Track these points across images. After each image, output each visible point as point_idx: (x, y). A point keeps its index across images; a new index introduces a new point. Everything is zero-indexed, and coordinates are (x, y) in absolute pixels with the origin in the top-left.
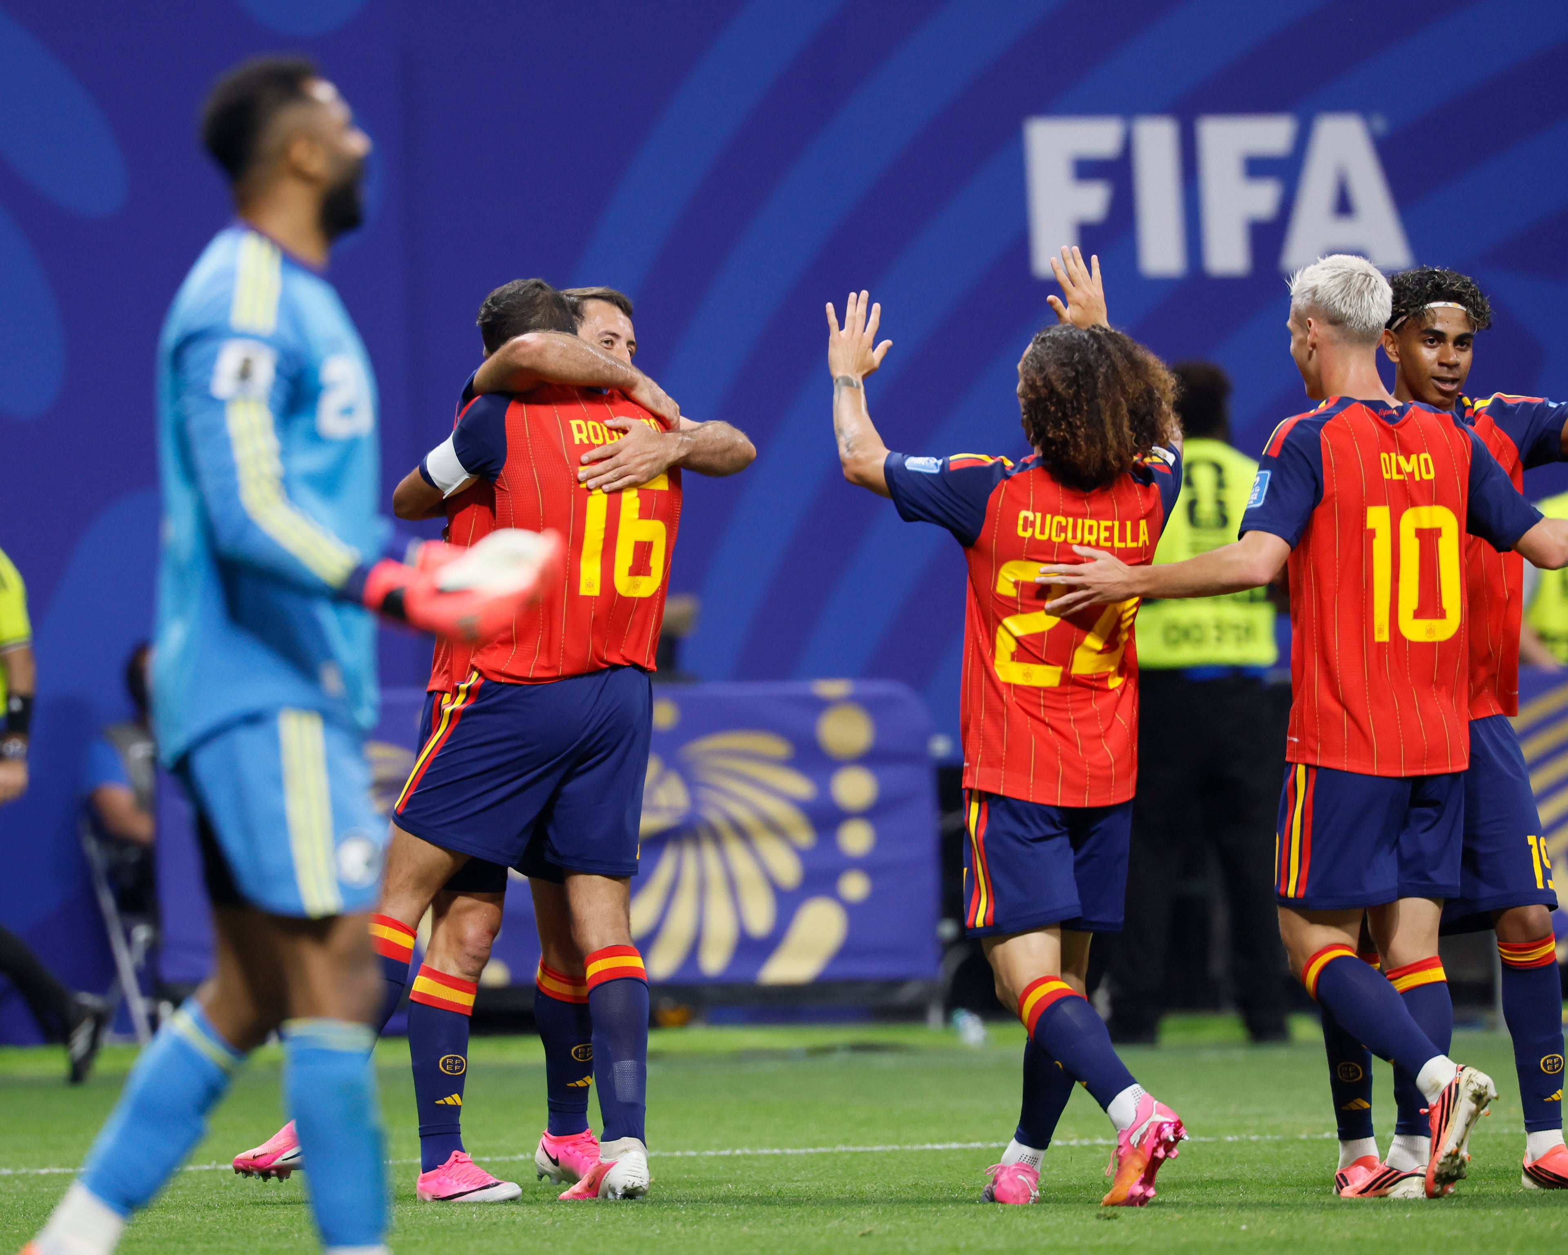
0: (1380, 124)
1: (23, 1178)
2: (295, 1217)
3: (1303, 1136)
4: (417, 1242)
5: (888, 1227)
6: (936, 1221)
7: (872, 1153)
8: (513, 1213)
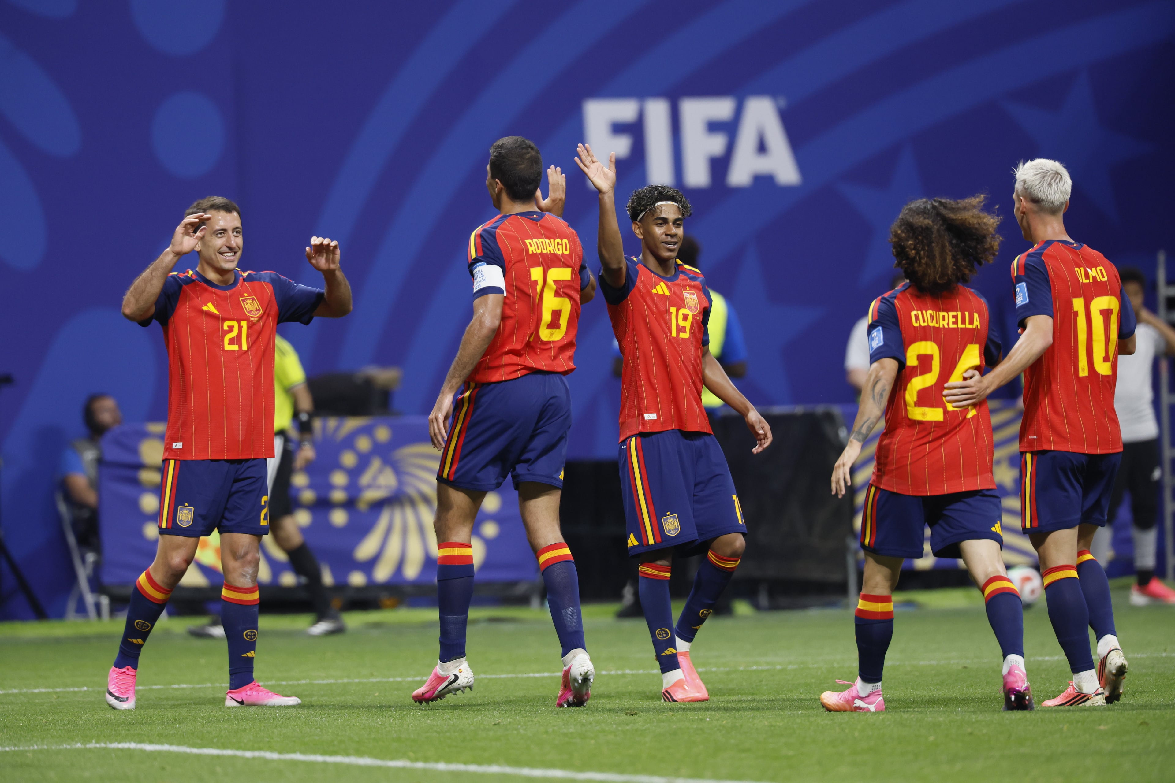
0: (782, 102)
1: (24, 695)
2: (177, 716)
3: (741, 668)
4: (245, 729)
5: (508, 720)
6: (536, 717)
7: (500, 679)
8: (299, 713)
